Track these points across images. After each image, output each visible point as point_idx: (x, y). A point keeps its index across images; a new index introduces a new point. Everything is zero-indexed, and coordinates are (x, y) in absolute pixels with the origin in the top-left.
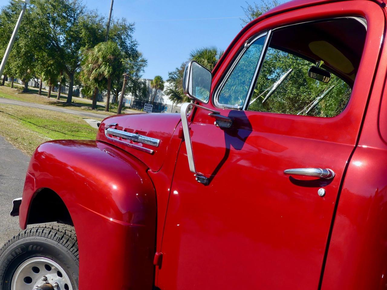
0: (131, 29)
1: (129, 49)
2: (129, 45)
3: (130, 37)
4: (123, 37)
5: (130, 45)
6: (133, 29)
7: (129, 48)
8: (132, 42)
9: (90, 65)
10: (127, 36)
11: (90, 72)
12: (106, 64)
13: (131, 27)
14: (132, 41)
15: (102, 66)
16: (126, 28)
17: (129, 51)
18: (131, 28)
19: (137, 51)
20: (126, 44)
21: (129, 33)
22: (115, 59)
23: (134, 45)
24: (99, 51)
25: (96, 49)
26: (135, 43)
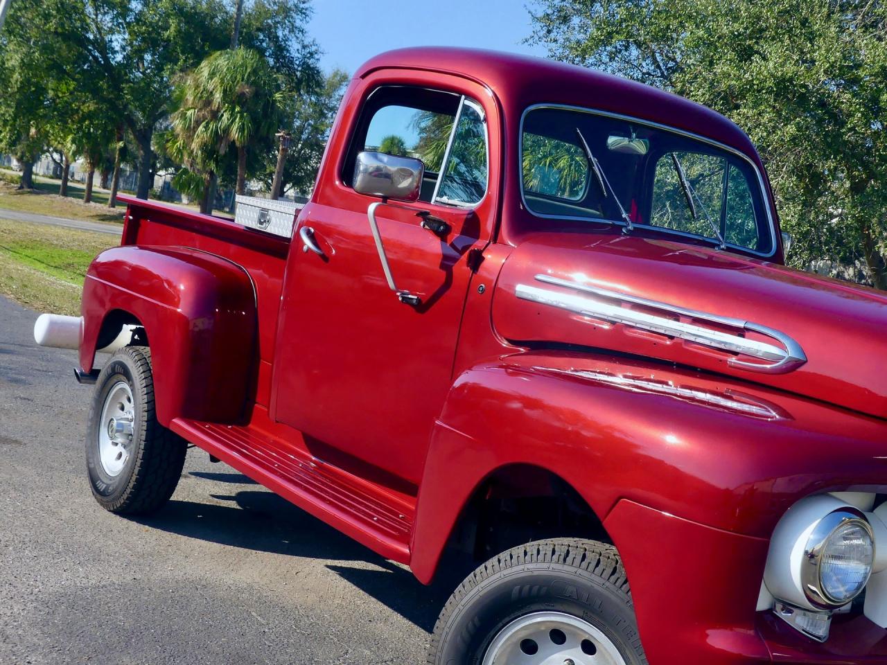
0: (303, 12)
1: (298, 66)
2: (295, 55)
3: (300, 33)
4: (280, 34)
5: (299, 56)
6: (308, 12)
7: (297, 62)
8: (304, 47)
9: (189, 113)
10: (291, 31)
11: (190, 130)
12: (233, 109)
13: (302, 6)
14: (306, 43)
15: (222, 115)
16: (290, 9)
17: (297, 71)
18: (303, 9)
19: (318, 72)
20: (288, 51)
21: (298, 23)
22: (257, 95)
23: (311, 54)
24: (212, 75)
25: (205, 68)
26: (314, 49)
